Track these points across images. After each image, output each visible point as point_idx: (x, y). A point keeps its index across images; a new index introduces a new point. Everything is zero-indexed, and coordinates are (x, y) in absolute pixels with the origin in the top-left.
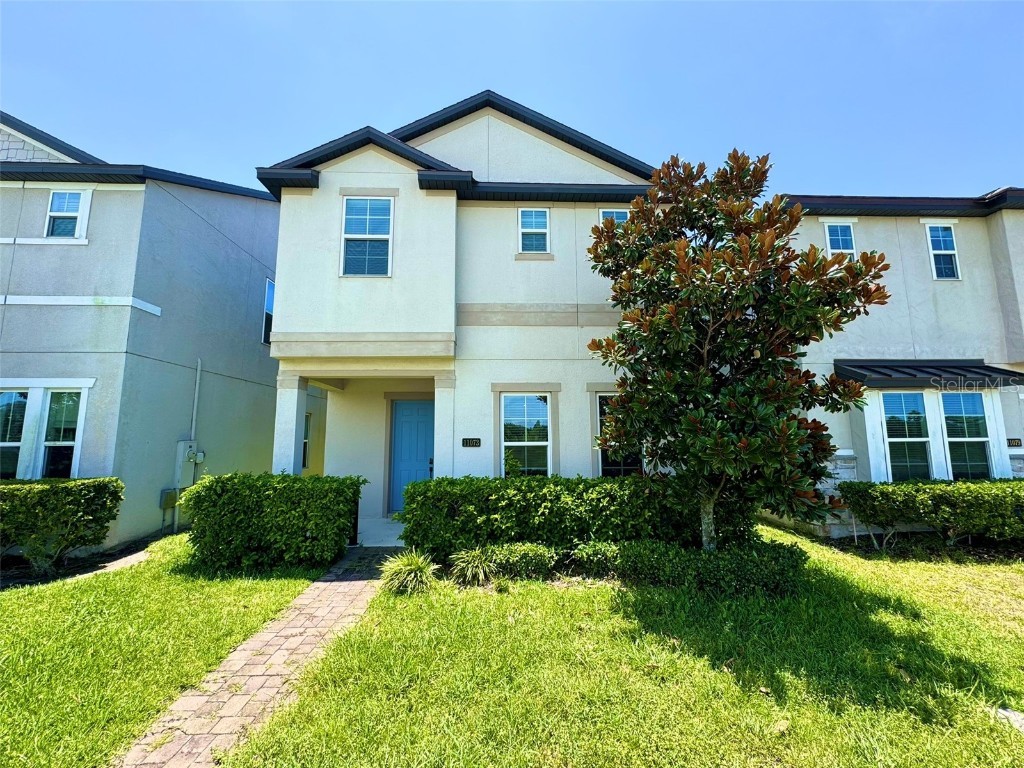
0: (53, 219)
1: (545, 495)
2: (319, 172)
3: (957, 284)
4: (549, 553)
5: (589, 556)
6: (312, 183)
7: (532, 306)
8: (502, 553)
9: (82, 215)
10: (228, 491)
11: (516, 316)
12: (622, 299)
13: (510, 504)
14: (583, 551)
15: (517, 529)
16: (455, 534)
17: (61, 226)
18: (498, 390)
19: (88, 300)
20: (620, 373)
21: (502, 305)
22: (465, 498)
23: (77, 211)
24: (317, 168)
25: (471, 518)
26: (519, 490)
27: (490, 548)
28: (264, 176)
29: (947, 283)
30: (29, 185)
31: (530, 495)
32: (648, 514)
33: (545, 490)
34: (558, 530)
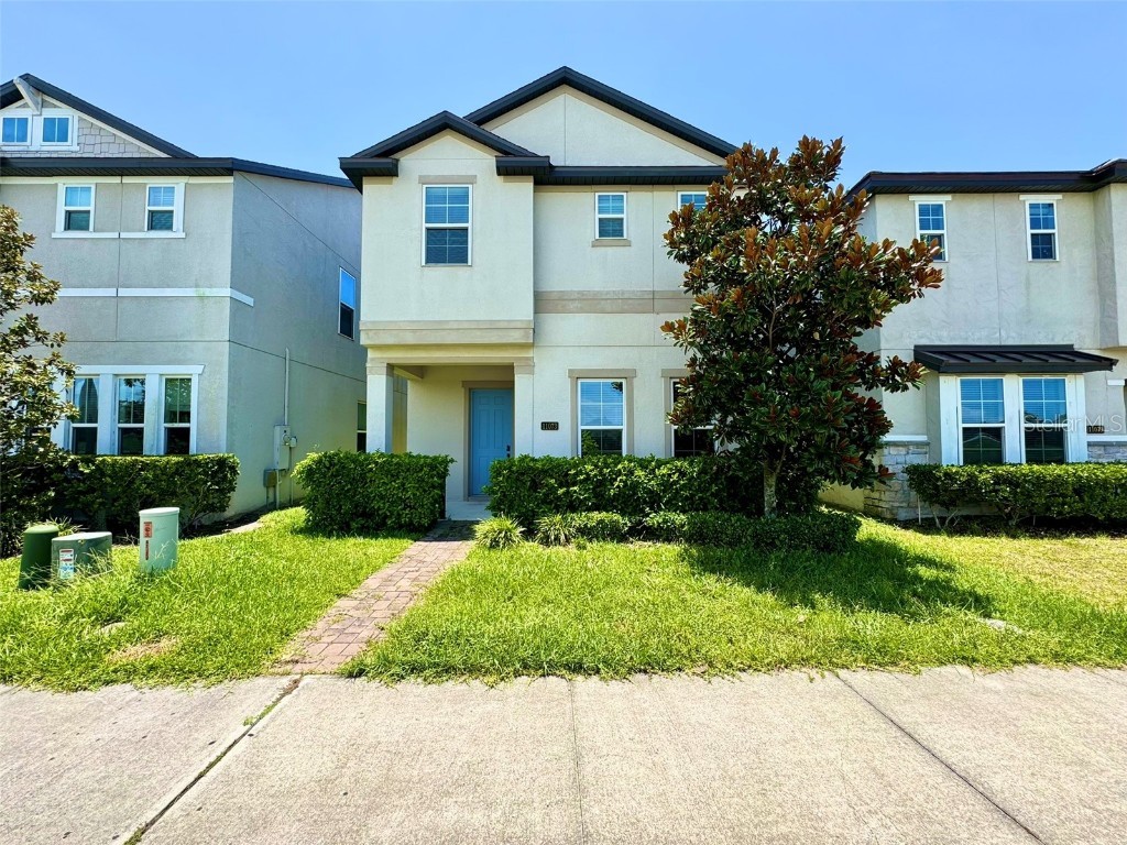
0: (152, 213)
1: (620, 470)
2: (398, 160)
3: (1054, 265)
4: (624, 522)
5: (659, 524)
6: (391, 172)
7: (608, 293)
8: (579, 519)
9: (177, 208)
10: (334, 465)
11: (592, 303)
12: (694, 284)
13: (588, 478)
14: (654, 519)
15: (594, 500)
16: (537, 505)
17: (160, 220)
18: (575, 376)
19: (190, 292)
20: (690, 354)
21: (579, 292)
22: (545, 472)
23: (172, 205)
24: (396, 156)
25: (553, 490)
26: (596, 466)
27: (570, 516)
28: (346, 165)
29: (1043, 264)
30: (127, 180)
31: (606, 471)
32: (714, 488)
33: (620, 466)
34: (631, 501)
